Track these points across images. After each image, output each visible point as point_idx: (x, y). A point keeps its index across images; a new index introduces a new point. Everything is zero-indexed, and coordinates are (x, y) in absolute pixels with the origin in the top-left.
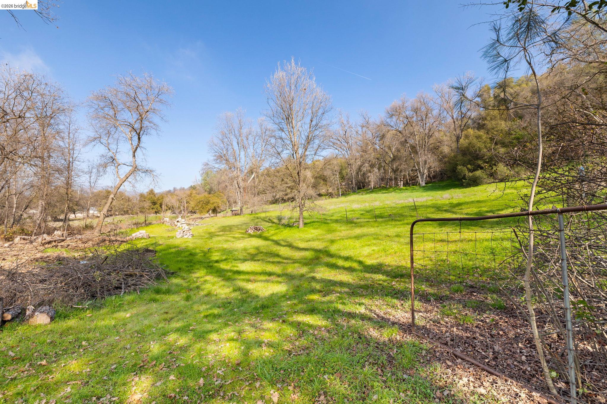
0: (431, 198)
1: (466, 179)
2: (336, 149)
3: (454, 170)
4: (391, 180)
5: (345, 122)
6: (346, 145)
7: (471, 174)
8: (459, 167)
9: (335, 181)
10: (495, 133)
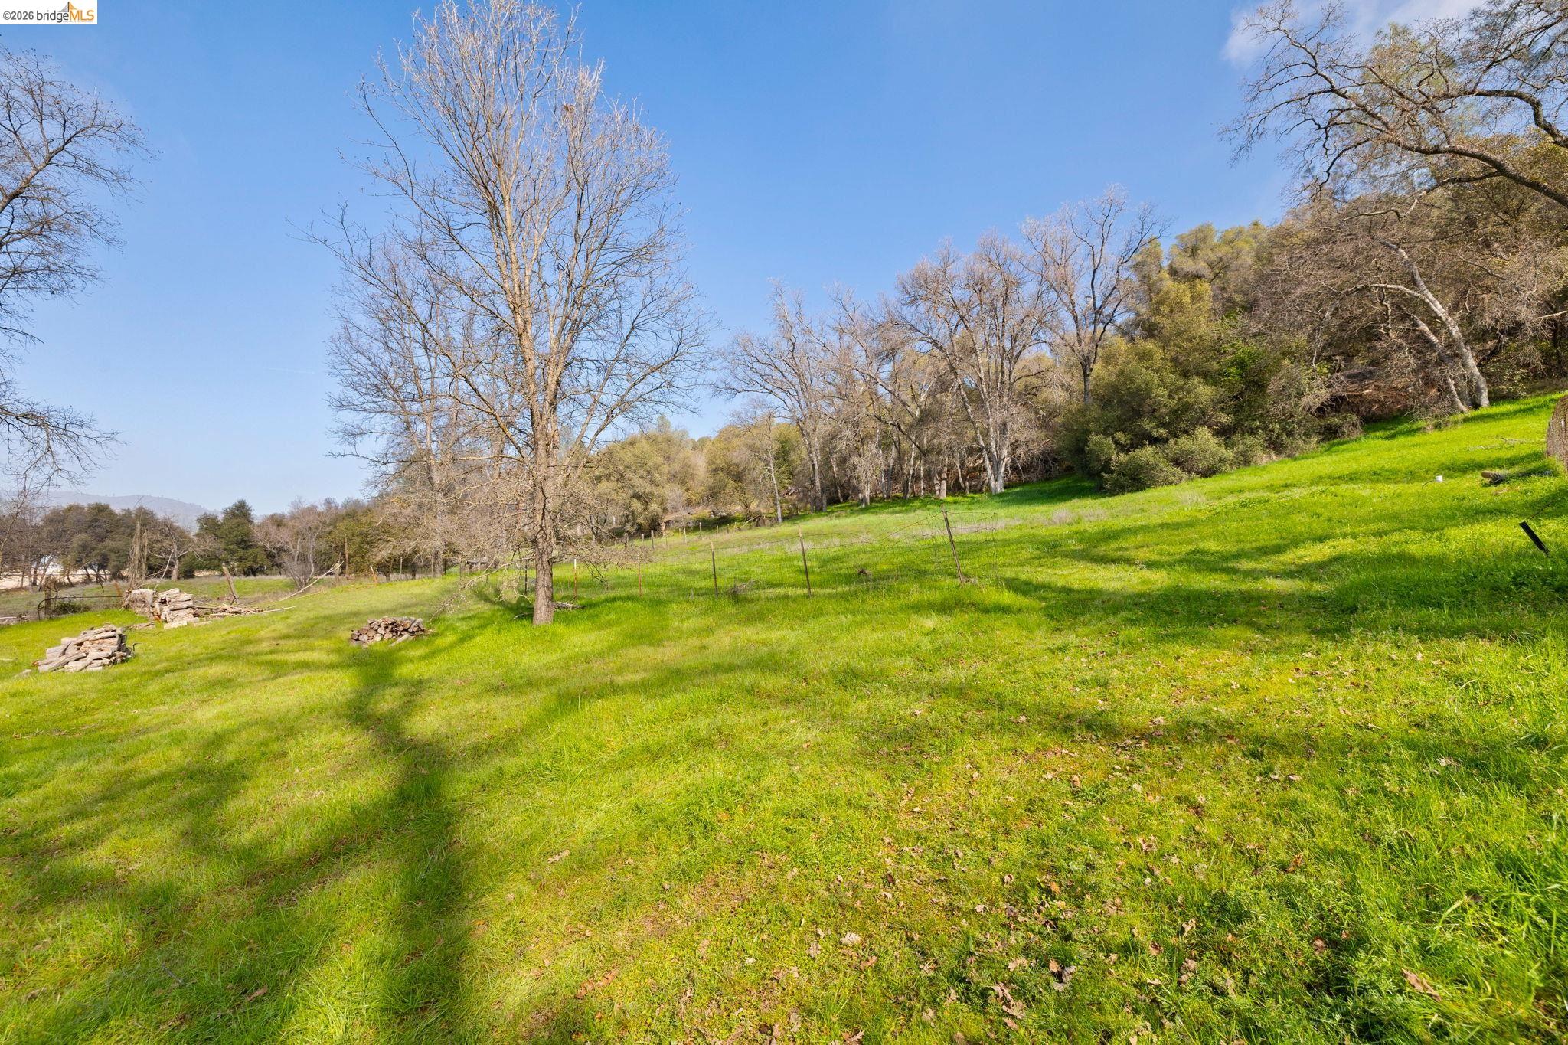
0: (1017, 523)
1: (1112, 472)
2: (771, 392)
3: (1079, 447)
4: (916, 478)
5: (792, 318)
6: (796, 381)
7: (1123, 457)
8: (1095, 438)
9: (764, 479)
10: (1185, 344)
